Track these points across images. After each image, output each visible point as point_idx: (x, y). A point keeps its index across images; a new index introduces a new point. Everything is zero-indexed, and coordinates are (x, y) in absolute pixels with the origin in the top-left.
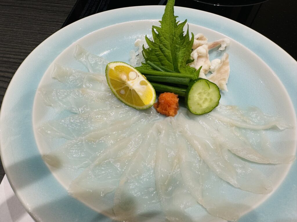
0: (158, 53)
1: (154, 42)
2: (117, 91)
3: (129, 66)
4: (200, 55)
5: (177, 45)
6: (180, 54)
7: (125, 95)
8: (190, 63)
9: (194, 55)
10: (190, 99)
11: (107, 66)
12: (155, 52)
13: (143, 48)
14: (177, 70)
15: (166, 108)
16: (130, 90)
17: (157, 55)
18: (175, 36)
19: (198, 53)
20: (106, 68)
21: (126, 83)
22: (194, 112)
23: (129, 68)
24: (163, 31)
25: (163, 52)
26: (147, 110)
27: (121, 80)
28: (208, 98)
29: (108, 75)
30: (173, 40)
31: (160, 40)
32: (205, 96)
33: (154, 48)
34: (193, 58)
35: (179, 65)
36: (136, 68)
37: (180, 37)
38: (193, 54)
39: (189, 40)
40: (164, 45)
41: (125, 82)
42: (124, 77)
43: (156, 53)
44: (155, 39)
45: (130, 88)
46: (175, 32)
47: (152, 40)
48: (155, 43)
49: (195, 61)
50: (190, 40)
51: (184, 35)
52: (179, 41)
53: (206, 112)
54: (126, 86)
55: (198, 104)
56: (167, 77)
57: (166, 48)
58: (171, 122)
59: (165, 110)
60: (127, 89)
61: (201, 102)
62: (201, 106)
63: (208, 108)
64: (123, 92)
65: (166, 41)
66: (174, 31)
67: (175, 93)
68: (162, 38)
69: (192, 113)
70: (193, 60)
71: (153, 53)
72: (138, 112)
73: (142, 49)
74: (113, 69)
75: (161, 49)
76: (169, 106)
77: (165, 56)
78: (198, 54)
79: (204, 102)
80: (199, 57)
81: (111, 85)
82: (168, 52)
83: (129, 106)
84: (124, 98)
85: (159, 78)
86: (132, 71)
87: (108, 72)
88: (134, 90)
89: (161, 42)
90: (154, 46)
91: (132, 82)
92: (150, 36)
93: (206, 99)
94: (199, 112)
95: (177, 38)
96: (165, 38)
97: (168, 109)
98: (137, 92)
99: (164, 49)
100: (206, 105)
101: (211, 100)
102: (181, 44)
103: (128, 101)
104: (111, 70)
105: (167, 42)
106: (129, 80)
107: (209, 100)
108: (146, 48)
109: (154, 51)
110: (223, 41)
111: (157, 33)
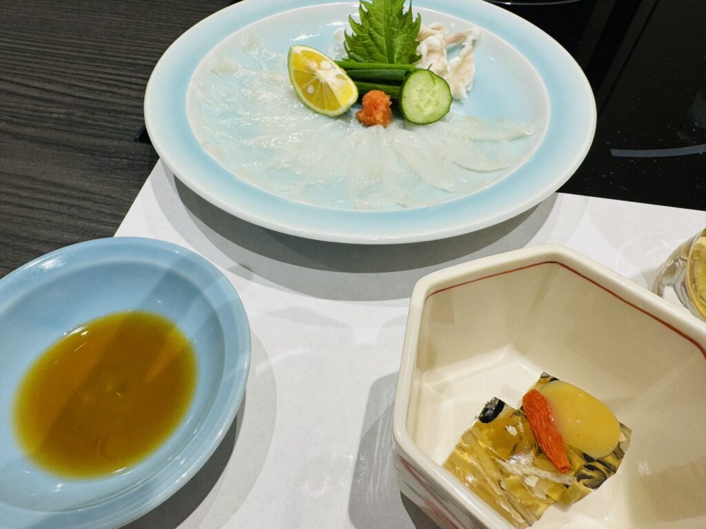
0: (366, 41)
1: (361, 24)
2: (302, 91)
3: (322, 54)
4: (431, 48)
5: (393, 28)
6: (399, 41)
7: (313, 94)
8: (416, 63)
9: (422, 49)
10: (405, 97)
11: (291, 49)
12: (363, 40)
13: (346, 35)
14: (391, 61)
15: (371, 112)
16: (322, 84)
17: (365, 46)
18: (391, 15)
19: (429, 45)
20: (290, 52)
21: (315, 74)
22: (411, 119)
23: (322, 57)
24: (375, 8)
25: (373, 39)
26: (345, 116)
27: (309, 69)
28: (432, 99)
29: (291, 65)
30: (388, 21)
31: (370, 22)
32: (428, 96)
33: (361, 34)
34: (419, 52)
35: (396, 56)
36: (335, 61)
37: (398, 16)
38: (420, 48)
39: (412, 21)
40: (376, 29)
41: (314, 72)
42: (313, 65)
43: (364, 42)
44: (363, 21)
45: (321, 81)
46: (392, 10)
47: (358, 21)
48: (362, 26)
49: (423, 57)
50: (414, 21)
51: (404, 13)
52: (397, 21)
53: (431, 120)
54: (315, 78)
55: (418, 107)
56: (376, 70)
57: (378, 33)
58: (377, 133)
59: (370, 116)
60: (318, 83)
61: (422, 104)
62: (422, 111)
63: (432, 115)
64: (311, 89)
65: (378, 23)
66: (390, 8)
67: (387, 93)
68: (373, 18)
69: (409, 121)
70: (420, 57)
71: (360, 43)
72: (331, 120)
73: (344, 39)
74: (299, 52)
75: (371, 35)
76: (376, 108)
77: (377, 45)
78: (428, 47)
79: (426, 106)
80: (430, 52)
81: (294, 81)
82: (382, 40)
83: (319, 113)
84: (311, 101)
85: (365, 72)
86: (326, 60)
87: (292, 59)
88: (327, 84)
89: (371, 24)
90: (361, 31)
91: (325, 73)
92: (357, 16)
93: (429, 102)
94: (419, 119)
95: (394, 19)
96: (377, 19)
97: (374, 112)
98: (331, 86)
99: (376, 35)
100: (429, 111)
101: (437, 103)
102: (400, 26)
103: (317, 105)
104: (297, 54)
105: (381, 25)
106: (320, 69)
107: (434, 103)
108: (348, 35)
109: (361, 39)
110: (470, 32)
111: (366, 11)
